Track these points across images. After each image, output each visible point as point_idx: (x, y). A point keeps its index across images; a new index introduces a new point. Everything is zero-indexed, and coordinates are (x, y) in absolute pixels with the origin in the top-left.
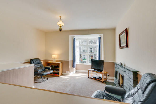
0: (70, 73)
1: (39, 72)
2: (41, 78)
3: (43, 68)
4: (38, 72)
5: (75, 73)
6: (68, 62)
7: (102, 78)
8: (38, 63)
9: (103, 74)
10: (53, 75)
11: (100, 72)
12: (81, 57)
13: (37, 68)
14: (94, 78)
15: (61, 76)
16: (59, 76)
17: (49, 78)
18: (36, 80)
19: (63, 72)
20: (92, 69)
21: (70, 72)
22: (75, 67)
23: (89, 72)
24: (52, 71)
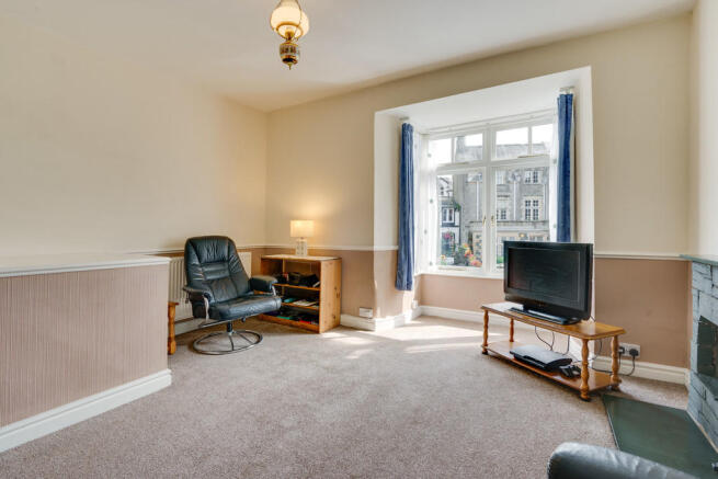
0: (378, 320)
1: (206, 299)
2: (229, 331)
3: (243, 286)
4: (203, 301)
5: (408, 320)
6: (368, 256)
7: (582, 368)
8: (222, 261)
9: (586, 341)
10: (294, 323)
11: (566, 323)
12: (475, 248)
13: (213, 281)
14: (523, 364)
15: (329, 330)
16: (317, 332)
17: (266, 339)
18: (205, 341)
19: (341, 312)
20: (507, 300)
21: (378, 311)
22: (409, 288)
23: (487, 318)
24: (275, 303)
